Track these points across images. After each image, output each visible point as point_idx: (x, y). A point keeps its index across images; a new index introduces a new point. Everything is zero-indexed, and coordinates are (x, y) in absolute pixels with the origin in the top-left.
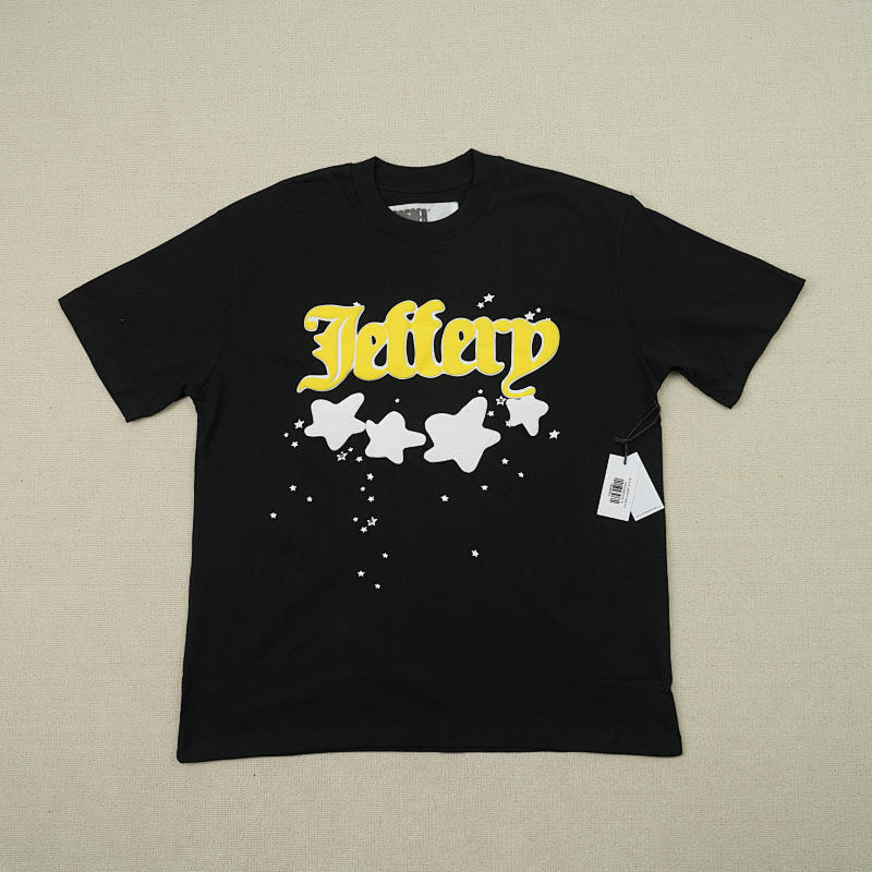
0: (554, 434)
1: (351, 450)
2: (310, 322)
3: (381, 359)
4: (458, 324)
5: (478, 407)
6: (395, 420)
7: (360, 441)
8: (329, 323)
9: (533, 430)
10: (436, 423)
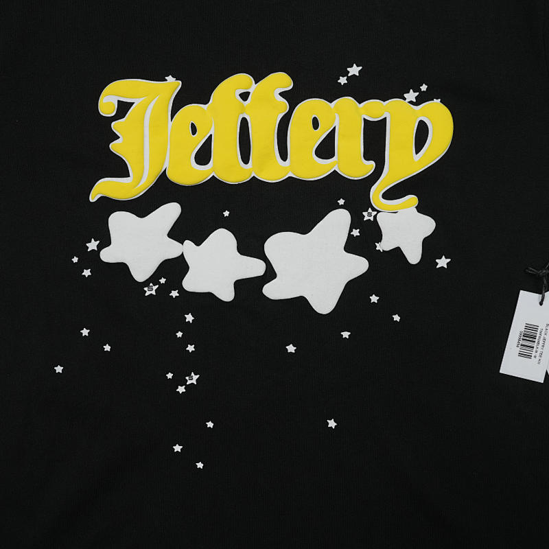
0: (443, 262)
1: (163, 281)
2: (107, 104)
3: (203, 156)
4: (311, 107)
5: (337, 223)
6: (222, 240)
7: (174, 269)
8: (132, 104)
9: (414, 255)
10: (280, 245)
